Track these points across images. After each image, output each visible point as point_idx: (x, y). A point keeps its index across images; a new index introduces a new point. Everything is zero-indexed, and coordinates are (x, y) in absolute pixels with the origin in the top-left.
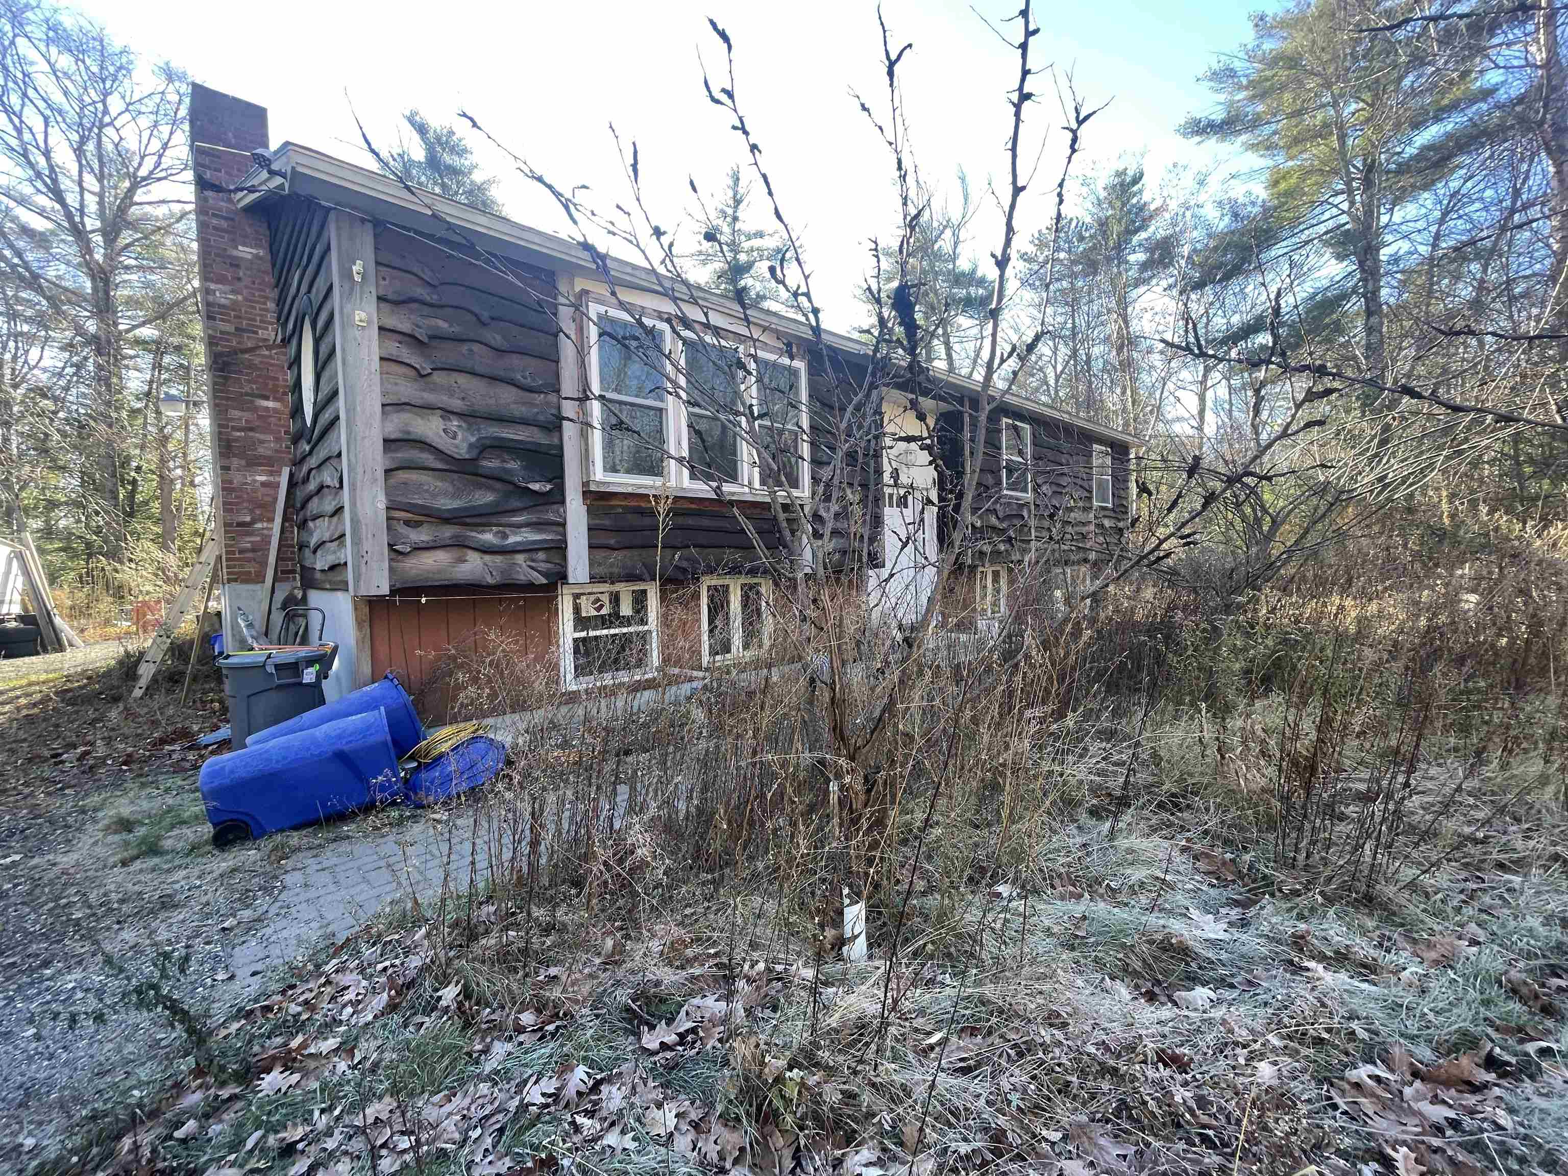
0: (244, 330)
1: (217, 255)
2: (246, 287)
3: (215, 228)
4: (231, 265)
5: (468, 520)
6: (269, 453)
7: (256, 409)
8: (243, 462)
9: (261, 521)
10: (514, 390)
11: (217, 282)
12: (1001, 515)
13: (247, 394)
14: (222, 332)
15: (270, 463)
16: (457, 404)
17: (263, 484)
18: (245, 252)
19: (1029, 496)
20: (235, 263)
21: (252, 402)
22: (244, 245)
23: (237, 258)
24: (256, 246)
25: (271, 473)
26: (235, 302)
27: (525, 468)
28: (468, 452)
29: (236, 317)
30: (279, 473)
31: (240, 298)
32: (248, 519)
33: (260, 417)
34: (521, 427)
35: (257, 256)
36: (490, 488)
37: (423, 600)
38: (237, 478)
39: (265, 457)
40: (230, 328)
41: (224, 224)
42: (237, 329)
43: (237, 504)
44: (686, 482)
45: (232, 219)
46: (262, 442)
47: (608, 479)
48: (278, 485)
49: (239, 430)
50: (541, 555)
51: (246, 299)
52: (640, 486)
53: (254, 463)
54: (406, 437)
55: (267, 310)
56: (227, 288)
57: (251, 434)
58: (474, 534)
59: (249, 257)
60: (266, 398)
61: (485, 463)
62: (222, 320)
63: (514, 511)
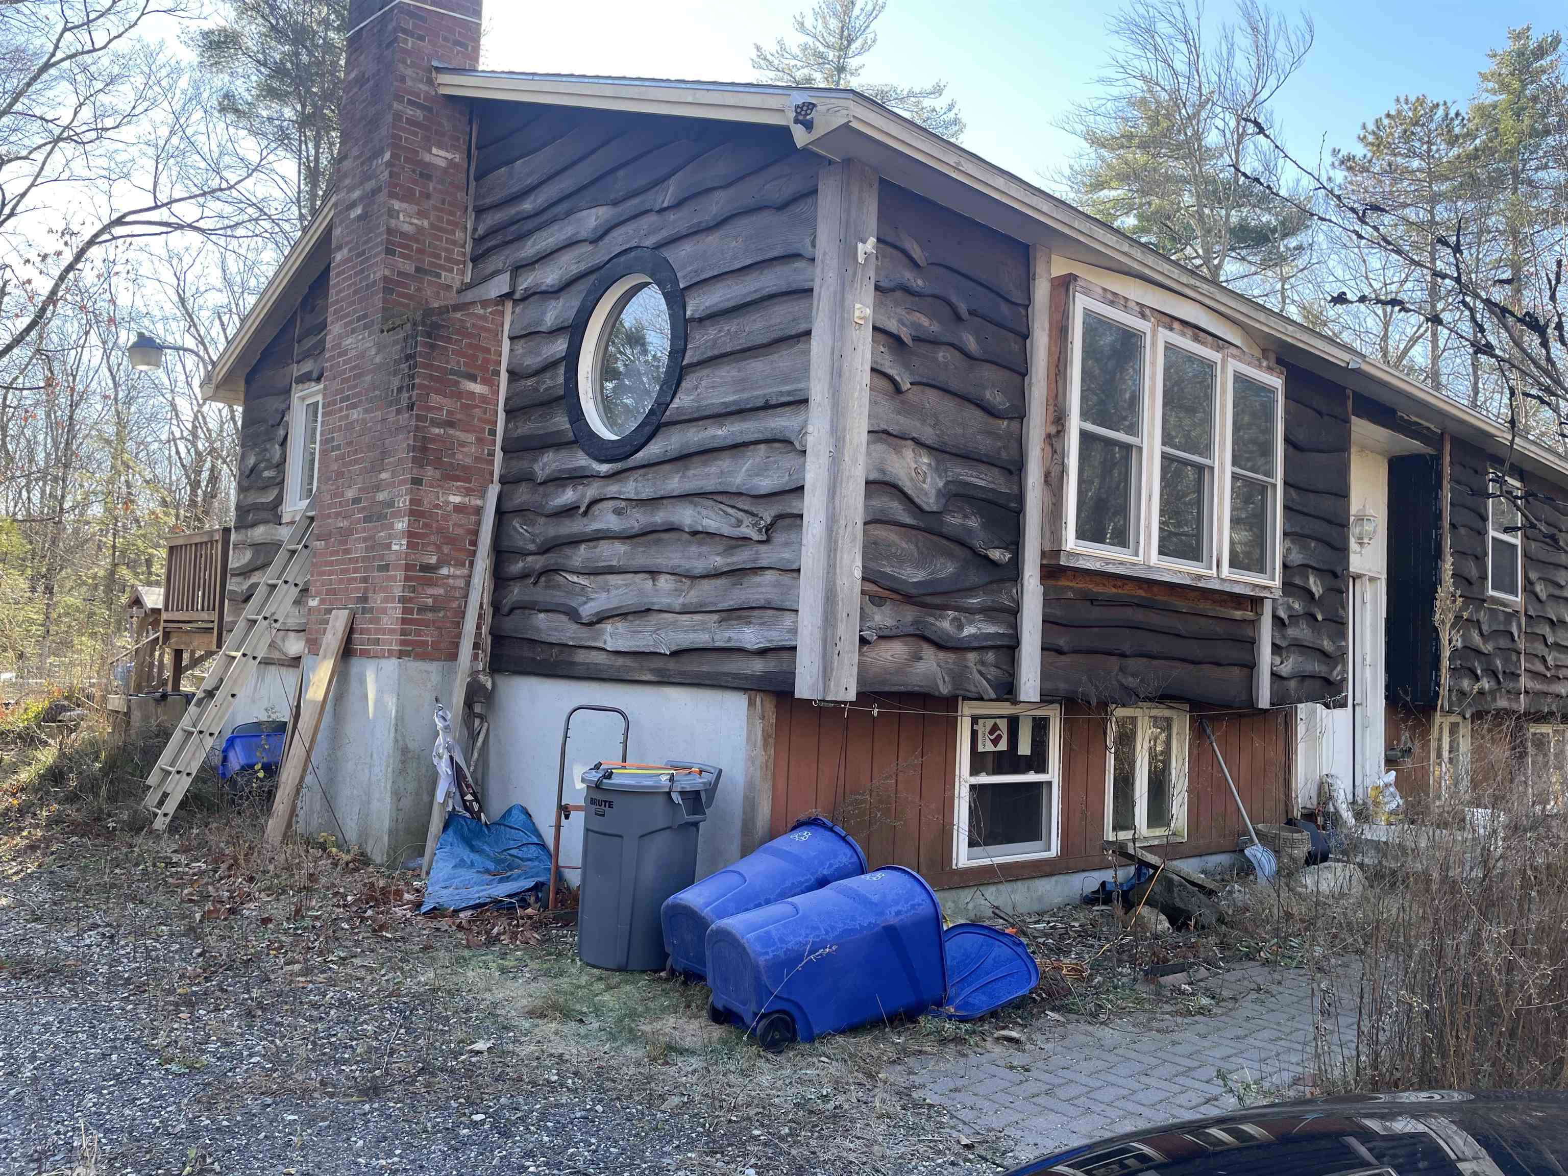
0: (426, 272)
1: (407, 160)
2: (435, 208)
3: (410, 122)
4: (422, 175)
5: (929, 600)
6: (469, 461)
7: (459, 394)
8: (438, 474)
9: (449, 564)
10: (978, 413)
11: (402, 199)
12: (1485, 628)
13: (452, 372)
14: (400, 273)
15: (467, 477)
16: (928, 434)
17: (459, 508)
18: (439, 156)
19: (1517, 600)
20: (425, 173)
21: (457, 383)
22: (440, 147)
23: (428, 165)
24: (454, 148)
25: (468, 492)
26: (420, 229)
27: (984, 526)
28: (937, 502)
29: (420, 251)
30: (482, 494)
31: (426, 223)
32: (433, 560)
33: (465, 407)
34: (984, 468)
35: (451, 164)
36: (951, 556)
37: (875, 712)
38: (427, 496)
39: (465, 468)
40: (409, 267)
41: (419, 114)
42: (418, 270)
43: (423, 536)
44: (1154, 558)
45: (430, 110)
46: (463, 444)
47: (1079, 550)
48: (479, 511)
49: (439, 425)
50: (990, 656)
51: (432, 225)
52: (1107, 561)
53: (451, 474)
54: (884, 478)
55: (454, 243)
56: (413, 208)
57: (451, 431)
58: (932, 620)
59: (443, 164)
60: (473, 378)
61: (949, 519)
62: (402, 255)
63: (970, 590)
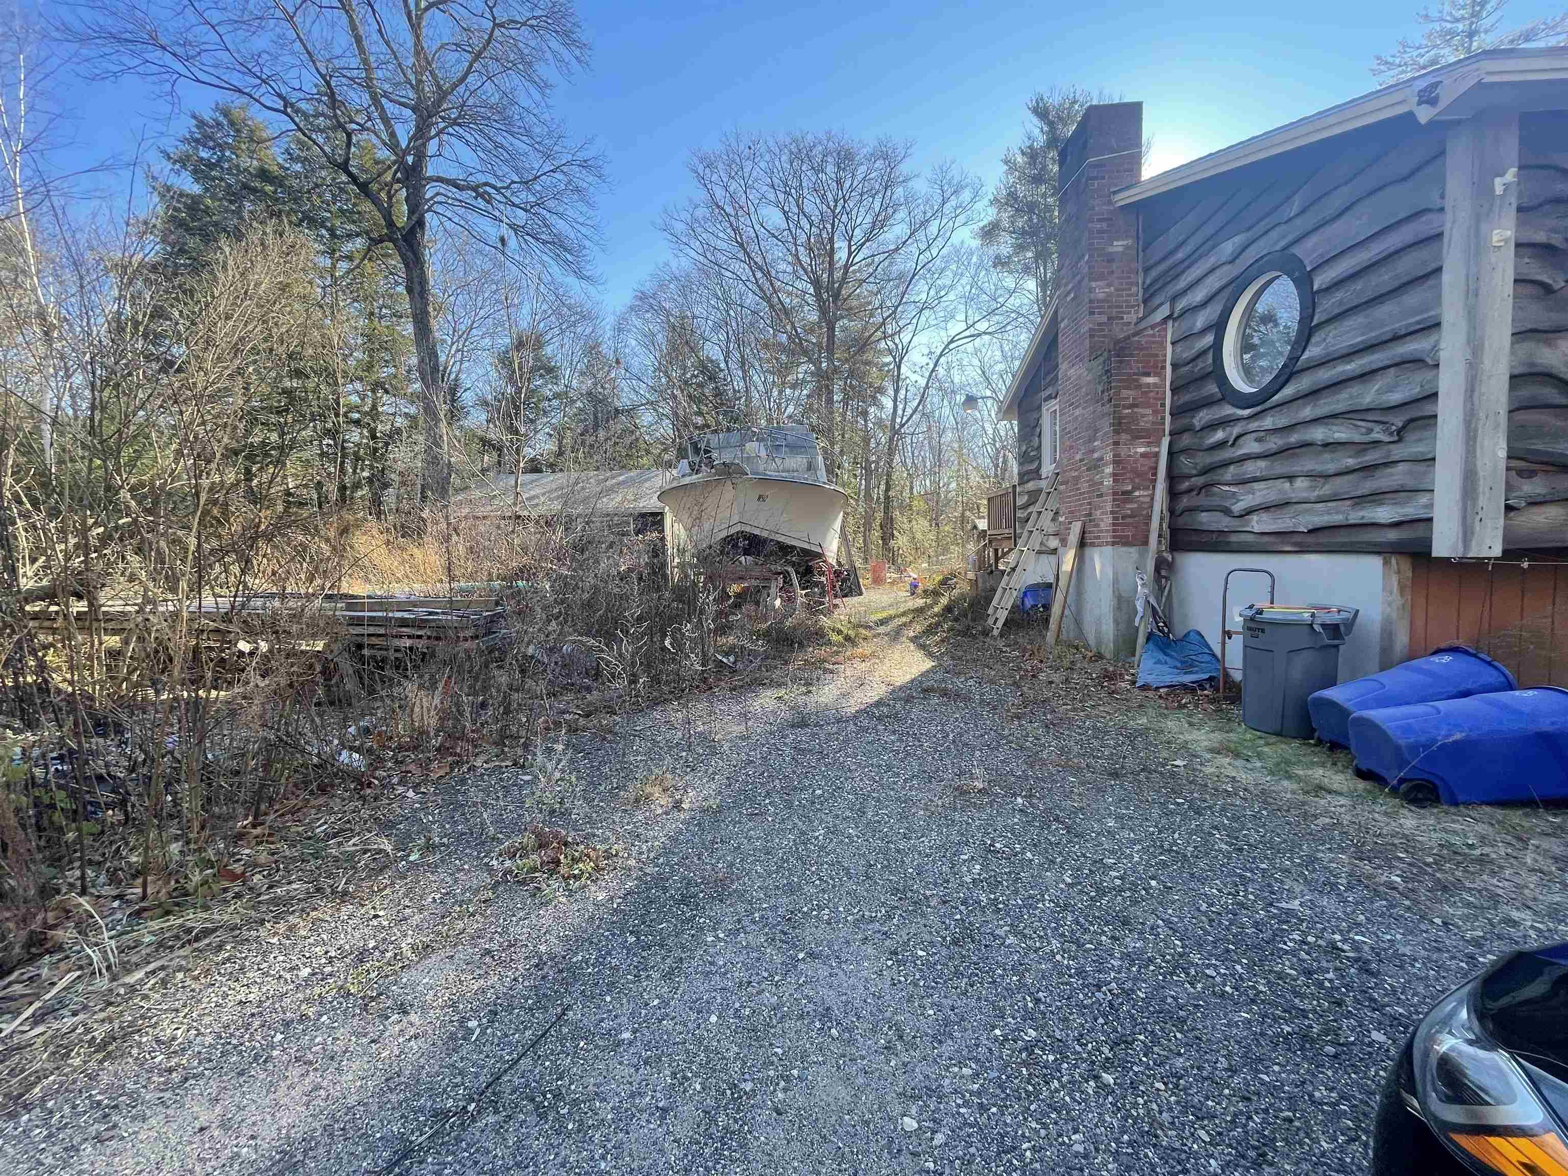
0: (1114, 318)
1: (1099, 255)
2: (1118, 278)
3: (1099, 232)
4: (1108, 261)
6: (1148, 425)
7: (1140, 386)
8: (1129, 437)
9: (1139, 489)
11: (1097, 280)
13: (1135, 374)
14: (1099, 324)
15: (1151, 435)
17: (1144, 455)
18: (1118, 246)
20: (1110, 259)
21: (1137, 380)
22: (1118, 240)
23: (1111, 253)
24: (1128, 237)
25: (1149, 444)
26: (1109, 294)
29: (1110, 307)
30: (1159, 444)
31: (1113, 289)
32: (1130, 488)
33: (1144, 393)
35: (1127, 247)
37: (1525, 565)
38: (1123, 451)
39: (1146, 430)
40: (1104, 319)
41: (1104, 225)
42: (1109, 318)
43: (1122, 474)
45: (1111, 219)
46: (1143, 416)
48: (1157, 455)
49: (1128, 407)
51: (1116, 289)
53: (1137, 436)
54: (1534, 370)
55: (1131, 295)
56: (1104, 283)
57: (1136, 410)
59: (1121, 249)
60: (1148, 374)
62: (1099, 313)
